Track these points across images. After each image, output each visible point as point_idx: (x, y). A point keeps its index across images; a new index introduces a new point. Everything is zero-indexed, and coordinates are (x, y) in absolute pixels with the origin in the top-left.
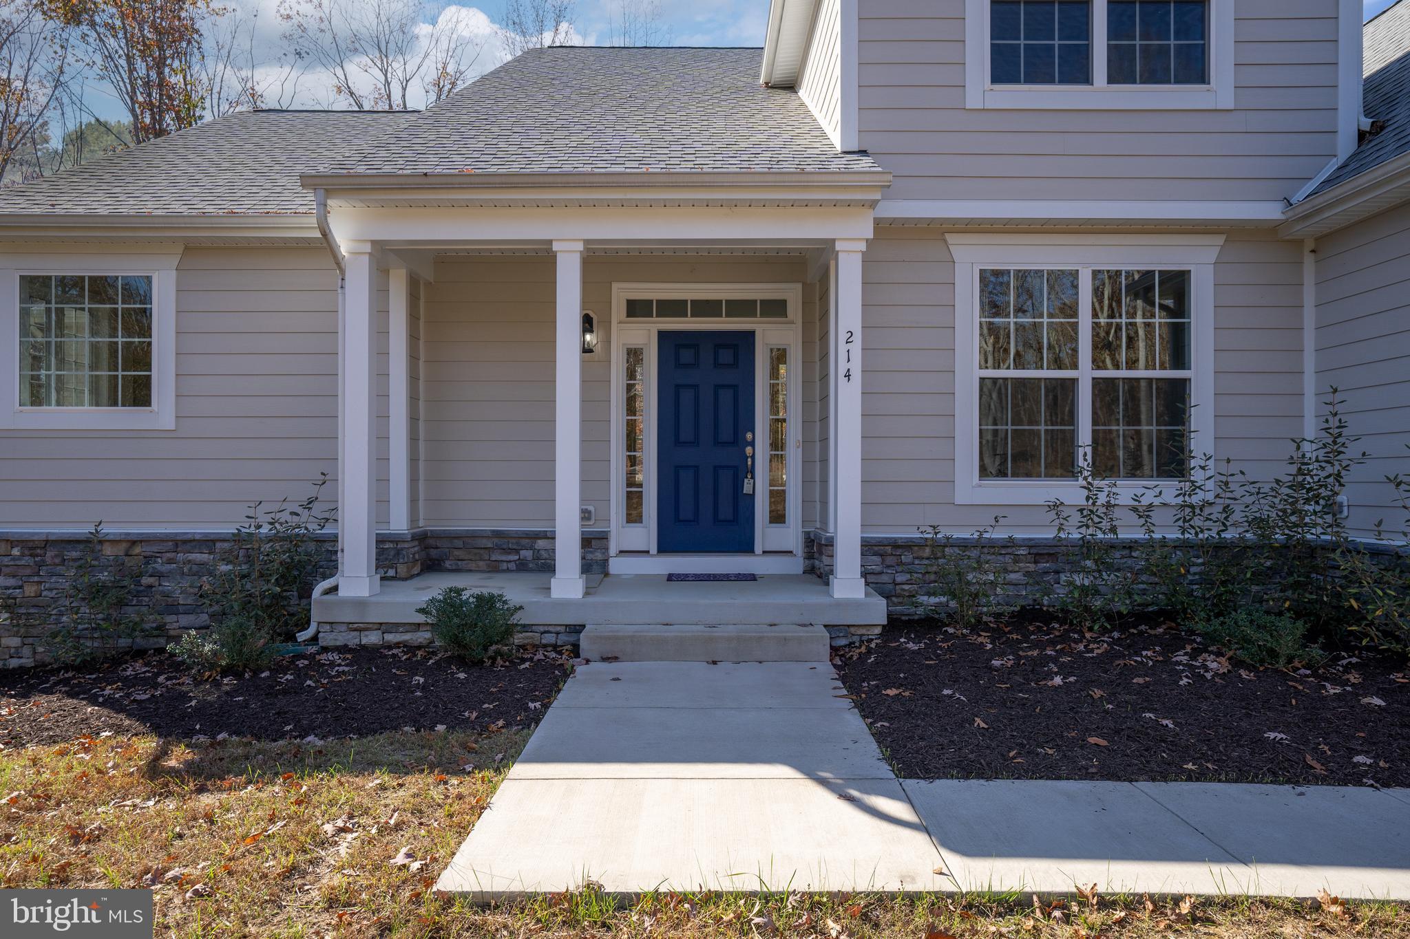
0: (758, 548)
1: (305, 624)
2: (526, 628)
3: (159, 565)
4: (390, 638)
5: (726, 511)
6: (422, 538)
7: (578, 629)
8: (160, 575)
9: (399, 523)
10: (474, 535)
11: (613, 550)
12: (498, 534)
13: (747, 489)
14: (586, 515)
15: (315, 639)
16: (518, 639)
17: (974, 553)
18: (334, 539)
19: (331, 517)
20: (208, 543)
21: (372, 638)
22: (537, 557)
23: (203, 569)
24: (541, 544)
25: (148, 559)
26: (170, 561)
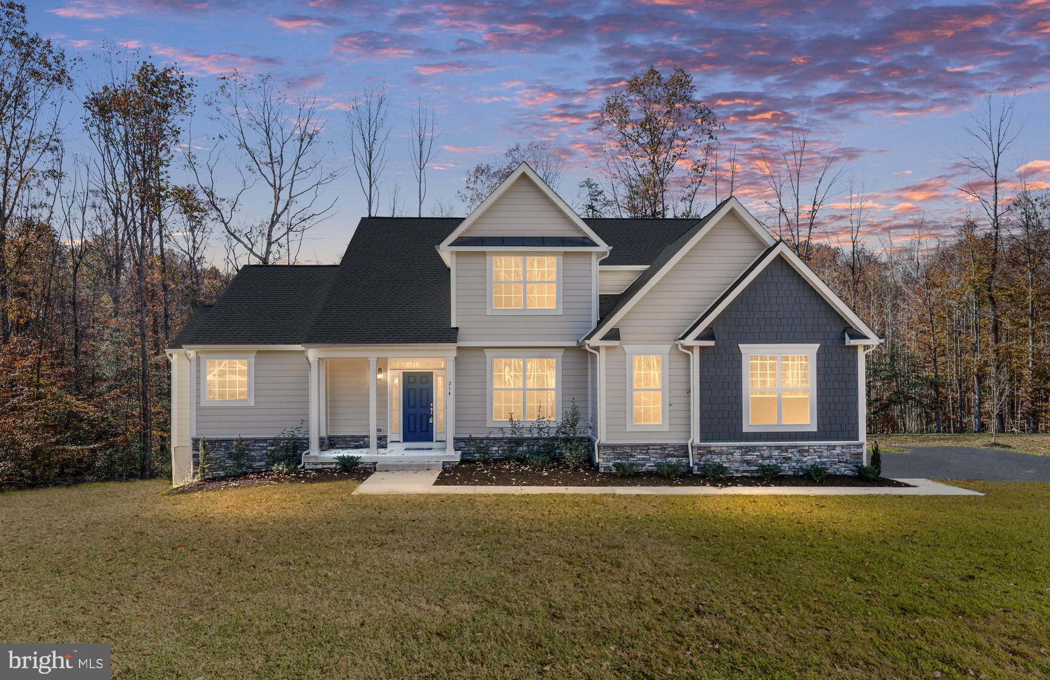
0: (434, 440)
1: (300, 463)
2: (362, 463)
3: (250, 447)
4: (324, 466)
5: (424, 429)
6: (330, 438)
7: (375, 463)
8: (250, 450)
9: (323, 434)
10: (345, 437)
11: (388, 441)
12: (352, 436)
13: (431, 421)
14: (379, 430)
15: (303, 467)
16: (360, 466)
17: (492, 441)
18: (308, 439)
19: (307, 432)
20: (265, 440)
21: (320, 467)
22: (365, 443)
23: (264, 448)
24: (366, 439)
25: (247, 445)
26: (253, 446)
